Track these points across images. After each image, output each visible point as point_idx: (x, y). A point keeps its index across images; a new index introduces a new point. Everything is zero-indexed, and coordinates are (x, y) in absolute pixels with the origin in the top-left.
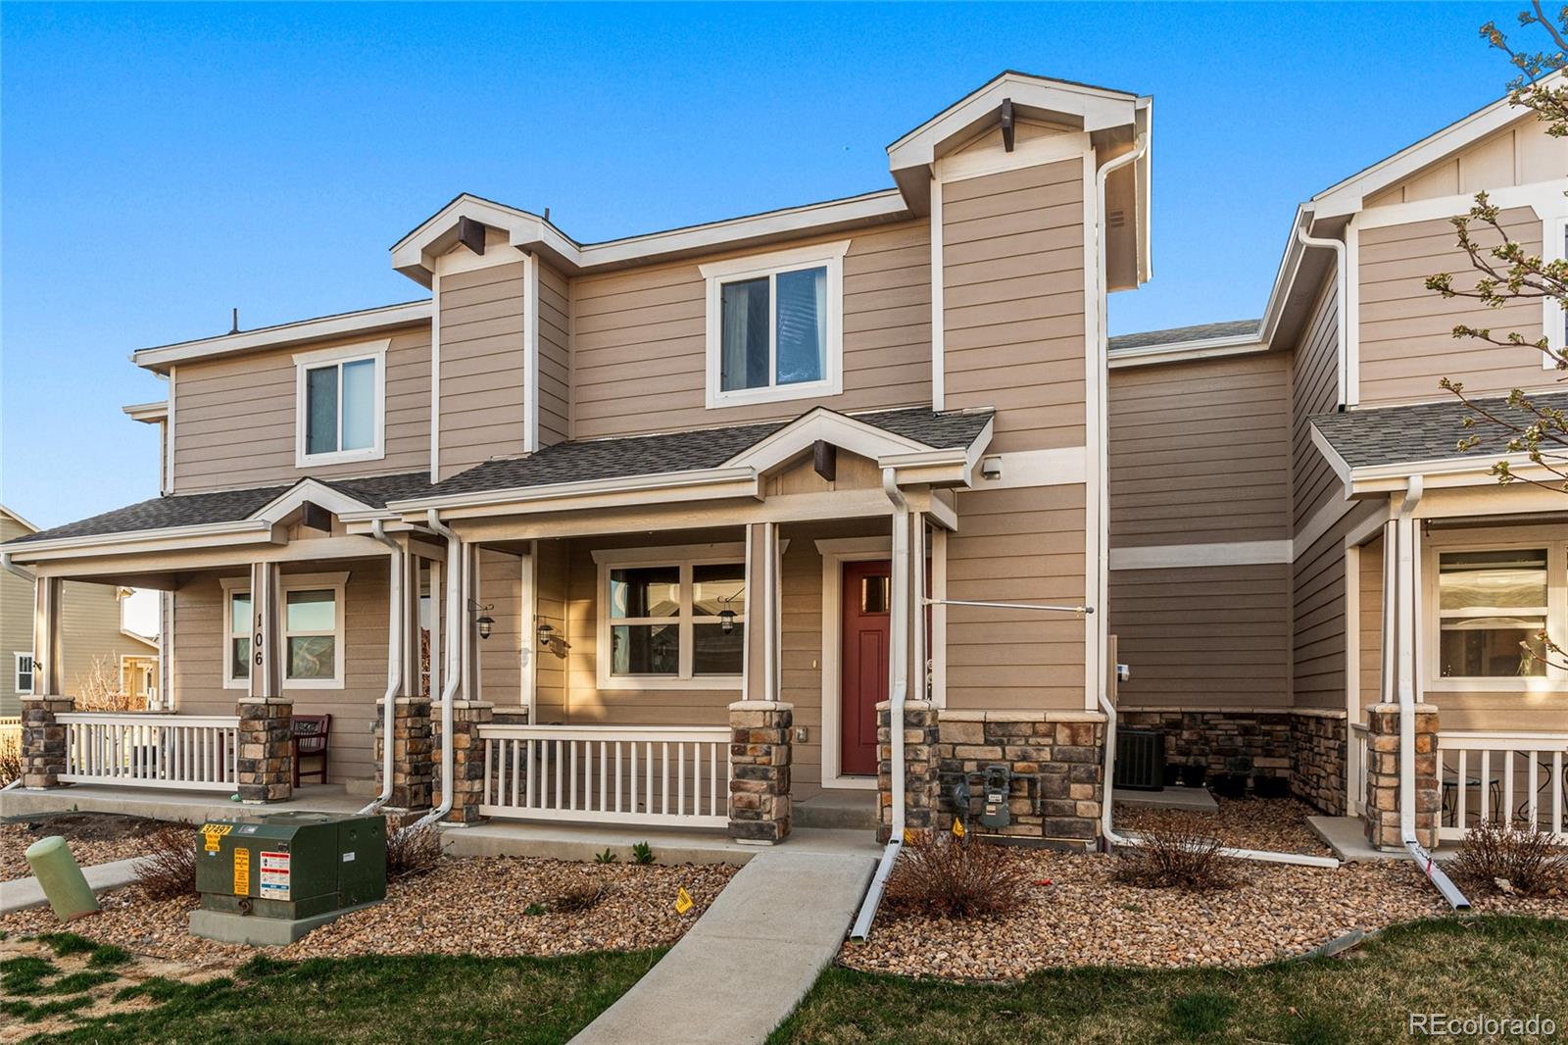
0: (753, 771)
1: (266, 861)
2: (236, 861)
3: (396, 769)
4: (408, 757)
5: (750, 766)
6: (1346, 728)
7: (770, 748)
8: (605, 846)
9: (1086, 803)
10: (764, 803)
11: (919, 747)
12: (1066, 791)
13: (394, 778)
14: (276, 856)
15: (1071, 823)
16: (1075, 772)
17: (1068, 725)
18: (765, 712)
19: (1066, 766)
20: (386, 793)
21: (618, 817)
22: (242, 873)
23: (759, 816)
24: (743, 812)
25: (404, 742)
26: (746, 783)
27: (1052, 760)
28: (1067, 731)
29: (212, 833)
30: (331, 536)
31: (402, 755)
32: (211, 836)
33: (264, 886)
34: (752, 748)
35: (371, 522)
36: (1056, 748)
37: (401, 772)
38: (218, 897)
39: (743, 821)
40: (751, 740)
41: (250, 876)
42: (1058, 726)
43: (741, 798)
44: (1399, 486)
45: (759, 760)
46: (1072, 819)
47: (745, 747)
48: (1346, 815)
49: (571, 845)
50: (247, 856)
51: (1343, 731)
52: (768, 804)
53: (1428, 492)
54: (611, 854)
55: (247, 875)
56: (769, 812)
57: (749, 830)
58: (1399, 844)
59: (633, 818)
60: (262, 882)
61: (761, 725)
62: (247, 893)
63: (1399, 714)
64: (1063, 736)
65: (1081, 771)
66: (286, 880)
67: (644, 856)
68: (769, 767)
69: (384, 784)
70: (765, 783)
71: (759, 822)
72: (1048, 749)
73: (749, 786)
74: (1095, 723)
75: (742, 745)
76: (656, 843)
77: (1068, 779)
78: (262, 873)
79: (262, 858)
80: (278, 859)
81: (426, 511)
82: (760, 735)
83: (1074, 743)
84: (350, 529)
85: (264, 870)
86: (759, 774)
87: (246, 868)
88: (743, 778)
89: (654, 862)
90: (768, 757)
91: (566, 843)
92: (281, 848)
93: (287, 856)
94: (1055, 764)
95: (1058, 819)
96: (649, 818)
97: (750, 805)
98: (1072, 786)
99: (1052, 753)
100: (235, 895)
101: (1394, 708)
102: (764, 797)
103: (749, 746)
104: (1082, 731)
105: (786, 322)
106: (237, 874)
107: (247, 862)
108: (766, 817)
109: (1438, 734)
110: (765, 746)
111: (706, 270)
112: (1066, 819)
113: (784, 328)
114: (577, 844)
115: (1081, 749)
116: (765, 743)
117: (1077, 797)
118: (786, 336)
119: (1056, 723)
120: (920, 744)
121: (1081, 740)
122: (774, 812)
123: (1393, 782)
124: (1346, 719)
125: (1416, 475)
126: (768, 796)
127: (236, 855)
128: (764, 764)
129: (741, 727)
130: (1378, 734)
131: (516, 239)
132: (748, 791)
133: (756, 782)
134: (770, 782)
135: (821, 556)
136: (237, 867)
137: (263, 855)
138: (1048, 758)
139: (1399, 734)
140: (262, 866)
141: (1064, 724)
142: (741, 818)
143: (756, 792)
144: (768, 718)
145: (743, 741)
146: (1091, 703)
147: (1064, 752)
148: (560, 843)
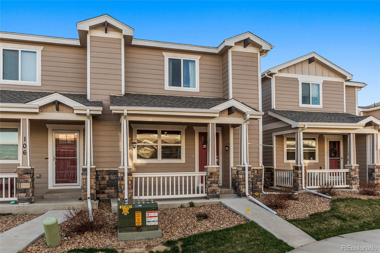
0: (214, 182)
1: (148, 214)
2: (136, 215)
3: (91, 188)
4: (95, 184)
5: (213, 181)
6: (274, 170)
7: (218, 176)
8: (181, 204)
9: (260, 186)
10: (217, 190)
11: (250, 175)
12: (256, 183)
13: (91, 191)
14: (152, 212)
15: (258, 190)
16: (258, 180)
17: (257, 170)
18: (217, 168)
19: (256, 178)
20: (89, 196)
21: (183, 196)
22: (138, 220)
23: (216, 193)
24: (212, 192)
25: (93, 180)
26: (212, 185)
27: (254, 177)
28: (257, 171)
29: (125, 208)
30: (59, 113)
31: (93, 184)
32: (125, 209)
33: (147, 222)
34: (214, 177)
35: (86, 110)
36: (255, 175)
37: (93, 189)
38: (127, 228)
39: (212, 194)
40: (214, 175)
41: (142, 220)
42: (255, 170)
43: (212, 189)
44: (303, 126)
45: (216, 179)
46: (258, 189)
47: (212, 176)
48: (274, 186)
49: (171, 204)
50: (141, 214)
51: (273, 170)
52: (218, 190)
53: (308, 128)
54: (182, 206)
55: (141, 220)
56: (218, 191)
57: (214, 196)
58: (302, 189)
59: (188, 196)
60: (147, 221)
61: (216, 171)
62: (141, 225)
63: (302, 167)
64: (256, 172)
65: (259, 179)
66: (156, 219)
67: (192, 205)
68: (218, 181)
69: (88, 193)
70: (217, 185)
71: (216, 194)
72: (253, 175)
73: (213, 186)
74: (261, 169)
75: (211, 176)
76: (194, 201)
77: (257, 181)
78: (147, 218)
79: (147, 214)
80: (153, 213)
81: (124, 110)
82: (216, 173)
83: (258, 173)
84: (75, 112)
85: (147, 217)
86: (216, 183)
87: (141, 217)
88: (212, 184)
89: (194, 206)
90: (218, 179)
91: (169, 204)
92: (154, 210)
93: (157, 212)
94: (254, 178)
95: (256, 189)
96: (192, 195)
97: (214, 190)
98: (257, 182)
99: (254, 175)
100: (136, 226)
101: (300, 166)
102: (217, 188)
103: (213, 176)
104: (259, 171)
105: (185, 72)
106: (136, 220)
107: (141, 215)
108: (218, 193)
109: (306, 170)
110: (217, 176)
111: (164, 54)
112: (257, 189)
113: (185, 73)
114: (173, 204)
115: (259, 175)
116: (217, 175)
117: (258, 184)
118: (185, 75)
119: (254, 169)
120: (250, 174)
121: (259, 173)
122: (219, 191)
123: (300, 179)
124: (274, 168)
125: (307, 124)
126: (218, 188)
127: (136, 214)
128: (217, 180)
129: (211, 172)
130: (298, 170)
131: (124, 33)
132: (213, 187)
133: (215, 185)
134: (218, 184)
135: (195, 130)
136: (136, 217)
137: (147, 212)
138: (253, 177)
139: (302, 170)
140: (147, 216)
141: (256, 169)
142: (211, 193)
143: (215, 187)
144: (218, 169)
145: (212, 175)
146: (260, 165)
147: (256, 175)
148: (167, 204)
